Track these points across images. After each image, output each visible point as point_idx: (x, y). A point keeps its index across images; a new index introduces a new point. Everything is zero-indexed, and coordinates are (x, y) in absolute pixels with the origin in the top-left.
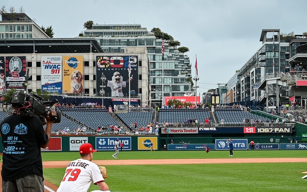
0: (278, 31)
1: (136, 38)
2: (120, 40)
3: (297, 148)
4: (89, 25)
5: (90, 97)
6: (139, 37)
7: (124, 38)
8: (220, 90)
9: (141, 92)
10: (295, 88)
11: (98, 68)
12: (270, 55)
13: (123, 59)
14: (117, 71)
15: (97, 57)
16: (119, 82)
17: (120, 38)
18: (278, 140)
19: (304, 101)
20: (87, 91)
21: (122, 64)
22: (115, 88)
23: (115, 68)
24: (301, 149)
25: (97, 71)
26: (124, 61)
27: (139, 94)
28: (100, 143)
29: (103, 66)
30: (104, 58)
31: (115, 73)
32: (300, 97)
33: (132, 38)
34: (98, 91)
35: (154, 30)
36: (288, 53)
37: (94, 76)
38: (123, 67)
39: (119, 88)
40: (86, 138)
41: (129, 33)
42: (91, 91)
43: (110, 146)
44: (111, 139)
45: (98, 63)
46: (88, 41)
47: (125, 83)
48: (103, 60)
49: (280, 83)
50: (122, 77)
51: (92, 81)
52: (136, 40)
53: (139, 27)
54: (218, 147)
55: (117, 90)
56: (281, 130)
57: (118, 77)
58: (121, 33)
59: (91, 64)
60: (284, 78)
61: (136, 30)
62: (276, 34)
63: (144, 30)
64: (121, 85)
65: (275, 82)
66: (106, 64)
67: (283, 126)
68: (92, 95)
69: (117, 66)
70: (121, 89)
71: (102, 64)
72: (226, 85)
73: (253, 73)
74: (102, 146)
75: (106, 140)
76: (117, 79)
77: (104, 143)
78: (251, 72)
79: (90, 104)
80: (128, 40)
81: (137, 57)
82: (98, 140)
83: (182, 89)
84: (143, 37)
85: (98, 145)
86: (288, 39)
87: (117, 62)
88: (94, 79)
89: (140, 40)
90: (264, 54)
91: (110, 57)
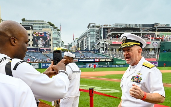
0: (95, 24)
1: (42, 25)
2: (36, 26)
3: (116, 67)
4: (23, 20)
5: (30, 48)
6: (43, 25)
7: (38, 25)
8: (69, 46)
9: (50, 46)
10: (112, 45)
11: (34, 36)
12: (92, 33)
13: (43, 33)
14: (41, 37)
15: (33, 32)
16: (42, 42)
17: (36, 25)
18: (109, 64)
19: (114, 50)
20: (30, 45)
21: (43, 35)
22: (40, 44)
23: (40, 36)
24: (117, 67)
25: (33, 37)
26: (44, 34)
27: (50, 47)
28: (43, 65)
29: (36, 36)
30: (36, 32)
31: (41, 38)
32: (113, 48)
33: (41, 25)
34: (34, 45)
35: (48, 22)
36: (98, 32)
37: (32, 39)
38: (44, 36)
39: (42, 44)
40: (38, 64)
41: (39, 23)
42: (31, 45)
43: (47, 66)
44: (47, 64)
45: (34, 34)
46: (30, 26)
47: (44, 42)
48: (36, 33)
49: (106, 43)
50: (43, 40)
51: (31, 41)
52: (42, 26)
53: (43, 21)
54: (87, 67)
55: (42, 45)
56: (108, 60)
57: (42, 40)
58: (36, 23)
59: (31, 35)
60: (107, 41)
61: (42, 22)
62: (94, 25)
63: (45, 22)
64: (43, 43)
65: (104, 42)
66: (37, 35)
67: (109, 59)
68: (31, 47)
69: (41, 36)
70: (43, 44)
71: (35, 35)
72: (71, 44)
73: (85, 39)
74: (44, 66)
75: (45, 64)
76: (41, 41)
77: (45, 65)
78: (84, 39)
79: (32, 50)
80: (39, 26)
81: (49, 32)
82: (42, 64)
83: (60, 45)
84: (45, 25)
85: (42, 66)
86: (98, 27)
87: (41, 34)
88: (32, 41)
89: (44, 26)
90: (90, 32)
91: (38, 32)
